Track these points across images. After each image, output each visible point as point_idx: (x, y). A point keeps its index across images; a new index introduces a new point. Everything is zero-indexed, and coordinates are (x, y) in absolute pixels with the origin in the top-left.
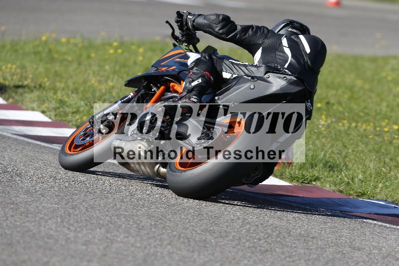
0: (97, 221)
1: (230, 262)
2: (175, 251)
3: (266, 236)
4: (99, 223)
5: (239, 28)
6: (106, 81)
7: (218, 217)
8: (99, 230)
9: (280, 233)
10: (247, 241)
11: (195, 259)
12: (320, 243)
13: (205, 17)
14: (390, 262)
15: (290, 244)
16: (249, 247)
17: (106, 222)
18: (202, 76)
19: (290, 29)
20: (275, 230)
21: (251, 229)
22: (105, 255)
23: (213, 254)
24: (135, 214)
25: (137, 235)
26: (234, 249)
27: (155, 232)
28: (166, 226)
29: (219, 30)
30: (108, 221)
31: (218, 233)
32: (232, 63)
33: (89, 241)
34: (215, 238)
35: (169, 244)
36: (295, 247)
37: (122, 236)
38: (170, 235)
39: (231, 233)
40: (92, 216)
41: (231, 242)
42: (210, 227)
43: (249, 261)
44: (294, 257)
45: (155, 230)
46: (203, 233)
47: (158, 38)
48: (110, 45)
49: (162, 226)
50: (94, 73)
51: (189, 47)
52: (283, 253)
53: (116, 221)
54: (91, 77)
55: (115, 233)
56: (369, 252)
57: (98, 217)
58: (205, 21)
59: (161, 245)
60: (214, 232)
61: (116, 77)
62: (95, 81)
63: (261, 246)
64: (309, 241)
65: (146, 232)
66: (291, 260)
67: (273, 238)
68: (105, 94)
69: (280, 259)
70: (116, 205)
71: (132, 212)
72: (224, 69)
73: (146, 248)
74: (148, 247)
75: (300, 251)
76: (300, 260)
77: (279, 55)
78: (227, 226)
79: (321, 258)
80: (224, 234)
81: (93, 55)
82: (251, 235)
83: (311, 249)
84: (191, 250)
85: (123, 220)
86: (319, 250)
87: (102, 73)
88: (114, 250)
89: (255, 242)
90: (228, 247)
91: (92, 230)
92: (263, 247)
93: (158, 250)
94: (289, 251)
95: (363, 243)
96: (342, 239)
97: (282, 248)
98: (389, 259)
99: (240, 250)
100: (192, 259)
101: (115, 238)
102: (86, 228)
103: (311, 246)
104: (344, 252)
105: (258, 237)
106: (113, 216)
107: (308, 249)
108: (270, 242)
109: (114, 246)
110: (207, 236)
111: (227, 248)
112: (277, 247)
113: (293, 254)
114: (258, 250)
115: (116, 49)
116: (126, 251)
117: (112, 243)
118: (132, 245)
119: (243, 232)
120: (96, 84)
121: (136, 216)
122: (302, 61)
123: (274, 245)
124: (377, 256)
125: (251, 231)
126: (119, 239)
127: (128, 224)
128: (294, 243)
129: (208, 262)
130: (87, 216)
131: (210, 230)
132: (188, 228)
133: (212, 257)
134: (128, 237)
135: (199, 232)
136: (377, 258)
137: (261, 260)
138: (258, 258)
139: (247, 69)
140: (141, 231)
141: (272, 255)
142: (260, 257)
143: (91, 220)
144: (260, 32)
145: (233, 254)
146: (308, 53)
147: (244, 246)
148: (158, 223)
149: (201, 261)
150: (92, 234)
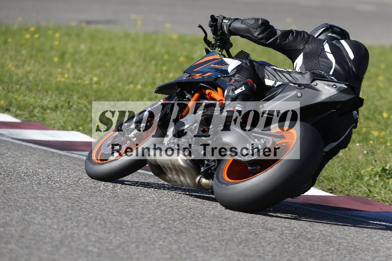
0: (14, 203)
1: (146, 243)
2: (91, 232)
3: (181, 217)
4: (17, 205)
5: (279, 33)
6: (23, 66)
7: (133, 199)
8: (16, 213)
9: (194, 214)
10: (163, 222)
11: (111, 240)
12: (233, 224)
13: (243, 21)
14: (302, 242)
15: (204, 225)
16: (164, 228)
17: (23, 205)
18: (245, 84)
19: (330, 34)
20: (189, 211)
21: (166, 210)
22: (23, 237)
23: (129, 236)
24: (52, 196)
25: (54, 217)
26: (150, 231)
27: (72, 214)
28: (82, 208)
29: (258, 35)
30: (26, 203)
31: (134, 215)
32: (275, 70)
33: (7, 223)
34: (131, 220)
35: (86, 226)
36: (209, 228)
37: (39, 219)
38: (87, 217)
39: (146, 214)
40: (10, 198)
41: (146, 224)
42: (126, 208)
43: (164, 242)
44: (208, 238)
45: (72, 212)
46: (118, 214)
47: (73, 23)
48: (27, 30)
49: (79, 208)
50: (11, 57)
51: (222, 52)
52: (197, 234)
53: (34, 203)
54: (8, 62)
55: (33, 215)
56: (281, 233)
57: (15, 199)
58: (243, 26)
59: (78, 227)
60: (130, 214)
61: (32, 62)
62: (13, 66)
63: (175, 227)
64: (222, 222)
65: (63, 214)
66: (205, 240)
67: (187, 219)
68: (22, 78)
69: (194, 240)
70: (33, 187)
71: (49, 195)
72: (266, 76)
73: (63, 229)
74: (65, 229)
75: (214, 232)
76: (213, 240)
77: (322, 61)
78: (143, 208)
79: (234, 239)
80: (139, 216)
81: (10, 40)
82: (166, 216)
83: (225, 230)
84: (108, 231)
85: (40, 202)
86: (232, 231)
87: (19, 58)
88: (31, 231)
89: (170, 224)
90: (144, 228)
91: (10, 213)
92: (178, 228)
93: (75, 231)
94: (203, 232)
95: (276, 224)
96: (255, 220)
97: (197, 229)
98: (300, 239)
99: (155, 231)
100: (109, 241)
101: (32, 220)
102: (3, 210)
103: (225, 227)
104: (257, 232)
105: (172, 218)
106: (30, 198)
107: (221, 230)
108: (185, 223)
109: (31, 228)
110: (123, 218)
111: (143, 230)
112: (192, 228)
113: (207, 235)
114: (173, 231)
115: (33, 34)
116: (43, 232)
117: (29, 225)
118: (50, 227)
119: (158, 214)
120: (13, 69)
121: (53, 198)
122: (347, 68)
123: (189, 226)
124: (289, 236)
125: (166, 213)
126: (36, 221)
127: (45, 206)
128: (208, 224)
129: (124, 243)
130: (5, 199)
131: (126, 212)
132: (104, 210)
133: (128, 239)
134: (45, 219)
135: (115, 213)
136: (289, 238)
137: (176, 241)
138: (173, 239)
139: (291, 76)
140: (58, 212)
141: (186, 236)
142: (175, 238)
143: (9, 202)
144: (300, 37)
145: (148, 235)
146: (352, 59)
147: (160, 227)
148: (74, 205)
149: (118, 242)
150: (9, 216)
